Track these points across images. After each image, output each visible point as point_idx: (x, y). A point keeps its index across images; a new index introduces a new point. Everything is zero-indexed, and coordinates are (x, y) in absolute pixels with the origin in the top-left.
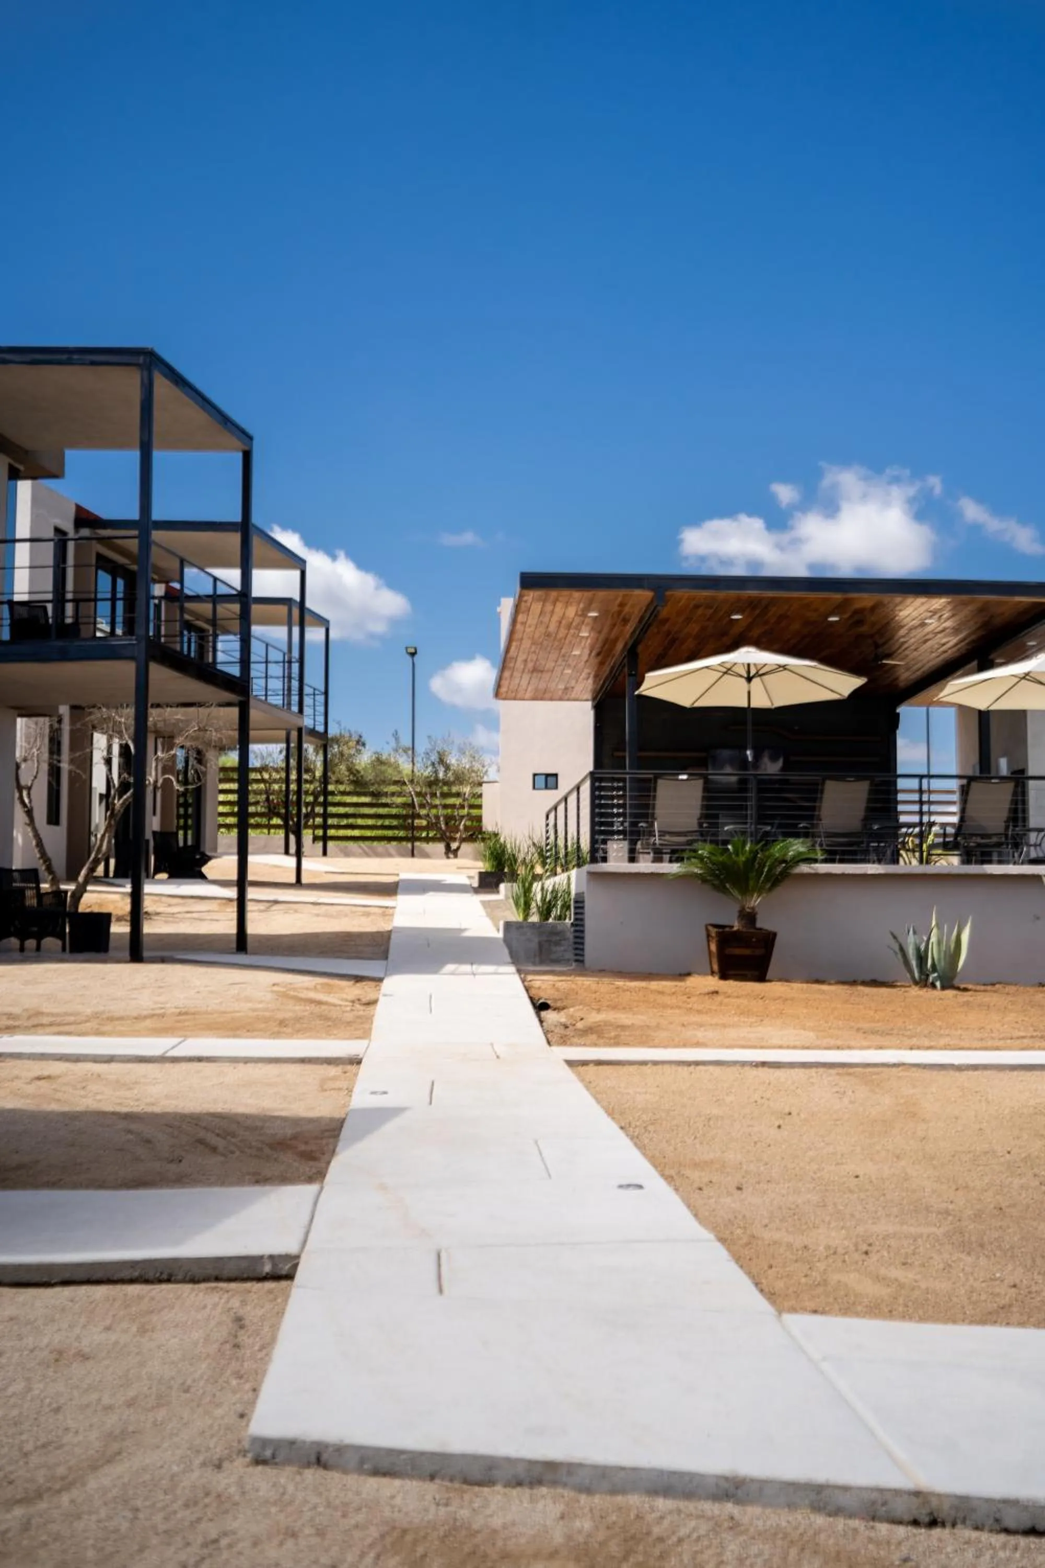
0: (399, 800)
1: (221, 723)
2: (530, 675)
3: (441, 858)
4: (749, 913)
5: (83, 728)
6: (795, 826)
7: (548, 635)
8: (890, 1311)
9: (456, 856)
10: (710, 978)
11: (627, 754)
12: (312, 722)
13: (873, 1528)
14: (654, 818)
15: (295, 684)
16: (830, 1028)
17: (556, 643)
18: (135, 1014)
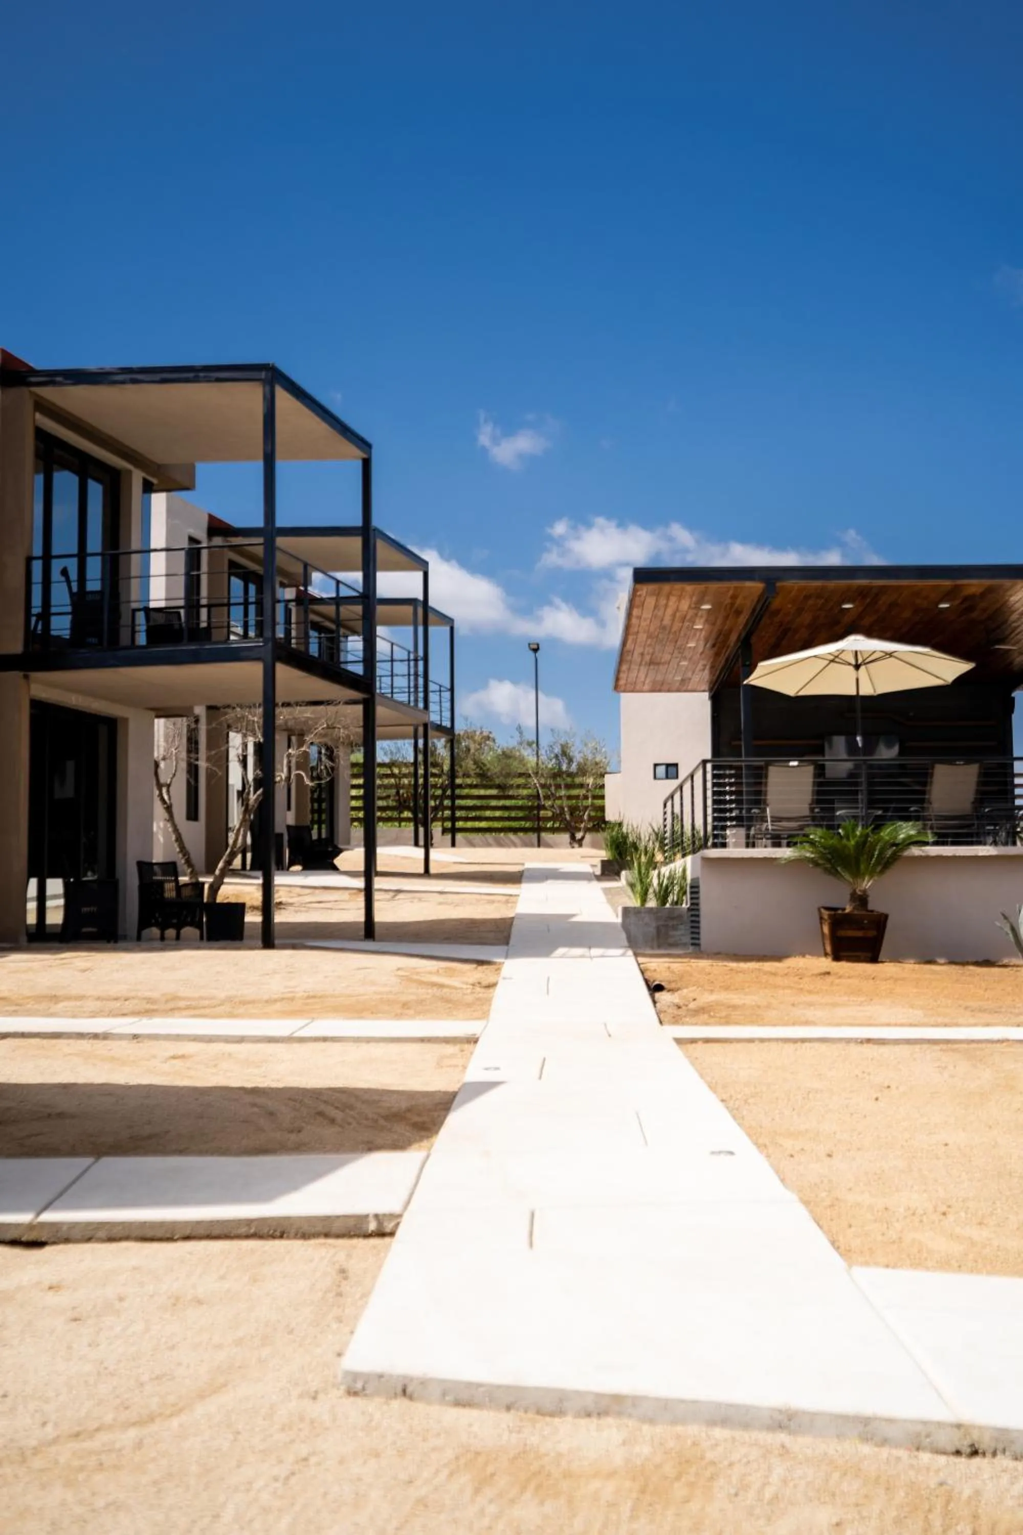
0: (525, 792)
1: (349, 721)
2: (647, 667)
3: (567, 848)
4: (860, 896)
5: (218, 727)
6: (906, 809)
7: (663, 628)
8: (960, 1267)
9: (580, 845)
10: (823, 959)
11: (743, 743)
12: (439, 718)
13: (916, 1457)
14: (765, 802)
15: (421, 681)
16: (939, 1006)
17: (671, 636)
18: (266, 997)
